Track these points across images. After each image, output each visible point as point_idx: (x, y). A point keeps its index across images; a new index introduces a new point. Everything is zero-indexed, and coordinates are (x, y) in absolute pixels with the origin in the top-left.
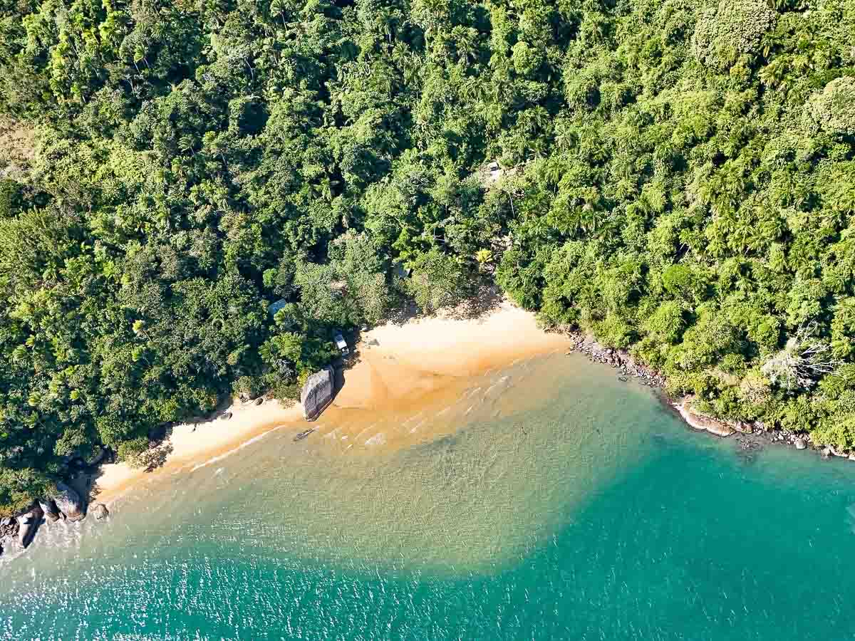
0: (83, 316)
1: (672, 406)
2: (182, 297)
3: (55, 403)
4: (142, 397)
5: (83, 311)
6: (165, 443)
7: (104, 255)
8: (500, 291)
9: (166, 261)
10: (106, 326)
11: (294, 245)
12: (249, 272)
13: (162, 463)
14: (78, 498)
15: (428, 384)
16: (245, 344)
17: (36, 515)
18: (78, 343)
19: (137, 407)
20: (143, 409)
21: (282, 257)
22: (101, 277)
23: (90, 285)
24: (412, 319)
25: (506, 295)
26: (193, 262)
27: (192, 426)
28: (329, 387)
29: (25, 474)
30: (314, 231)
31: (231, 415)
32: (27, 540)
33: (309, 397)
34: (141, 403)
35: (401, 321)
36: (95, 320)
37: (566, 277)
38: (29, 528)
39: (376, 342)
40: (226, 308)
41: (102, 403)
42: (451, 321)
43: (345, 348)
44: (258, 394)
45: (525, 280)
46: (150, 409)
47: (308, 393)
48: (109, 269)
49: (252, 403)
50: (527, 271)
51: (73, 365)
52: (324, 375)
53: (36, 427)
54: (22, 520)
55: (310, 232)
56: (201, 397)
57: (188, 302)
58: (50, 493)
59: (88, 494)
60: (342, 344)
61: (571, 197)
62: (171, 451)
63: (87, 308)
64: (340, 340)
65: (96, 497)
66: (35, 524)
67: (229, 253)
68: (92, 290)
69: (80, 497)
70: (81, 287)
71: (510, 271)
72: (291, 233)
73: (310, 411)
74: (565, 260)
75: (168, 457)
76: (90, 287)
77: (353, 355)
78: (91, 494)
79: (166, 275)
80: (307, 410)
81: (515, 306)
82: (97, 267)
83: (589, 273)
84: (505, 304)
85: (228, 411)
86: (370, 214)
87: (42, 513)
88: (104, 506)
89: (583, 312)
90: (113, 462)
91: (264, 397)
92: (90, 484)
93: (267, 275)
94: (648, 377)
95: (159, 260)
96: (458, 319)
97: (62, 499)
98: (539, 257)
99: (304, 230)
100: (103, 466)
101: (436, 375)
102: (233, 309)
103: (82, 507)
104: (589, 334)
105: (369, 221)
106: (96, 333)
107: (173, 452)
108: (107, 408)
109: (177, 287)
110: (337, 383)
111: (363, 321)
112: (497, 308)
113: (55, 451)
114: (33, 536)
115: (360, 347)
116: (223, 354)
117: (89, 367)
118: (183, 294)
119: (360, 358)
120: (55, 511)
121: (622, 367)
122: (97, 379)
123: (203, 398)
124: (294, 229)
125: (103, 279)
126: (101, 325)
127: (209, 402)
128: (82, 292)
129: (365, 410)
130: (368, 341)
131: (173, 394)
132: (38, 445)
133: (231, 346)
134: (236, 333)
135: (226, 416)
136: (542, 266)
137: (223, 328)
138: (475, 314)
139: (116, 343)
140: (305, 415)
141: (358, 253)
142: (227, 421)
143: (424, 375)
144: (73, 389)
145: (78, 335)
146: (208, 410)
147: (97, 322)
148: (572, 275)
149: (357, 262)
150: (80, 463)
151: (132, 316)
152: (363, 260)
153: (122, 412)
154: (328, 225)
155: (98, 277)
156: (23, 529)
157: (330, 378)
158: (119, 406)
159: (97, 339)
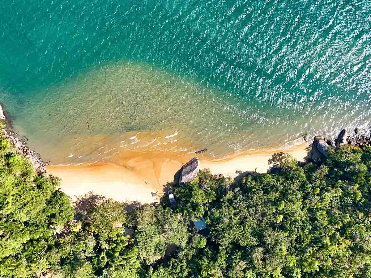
0: (310, 232)
1: (6, 117)
2: (253, 235)
3: (327, 191)
4: (282, 187)
5: (310, 236)
6: (272, 165)
7: (295, 271)
8: (76, 209)
9: (259, 258)
10: (297, 224)
11: (184, 261)
12: (214, 246)
13: (274, 155)
14: (318, 146)
15: (131, 163)
16: (223, 201)
17: (338, 143)
18: (313, 219)
19: (284, 182)
20: (281, 181)
21: (193, 255)
22: (298, 256)
23: (305, 253)
24: (130, 204)
25: (72, 205)
26: (244, 257)
27: (258, 171)
28: (183, 173)
29: (344, 159)
30: (171, 266)
31: (236, 172)
32: (343, 132)
33: (194, 169)
34: (282, 184)
35: (136, 203)
36: (303, 229)
37: (33, 199)
38: (342, 137)
39: (153, 194)
40: (230, 223)
41: (302, 187)
42: (108, 197)
43: (170, 194)
44: (220, 180)
45: (58, 206)
46: (278, 180)
47: (195, 171)
48: (293, 260)
49: (225, 175)
50: (54, 211)
51: (317, 208)
52: (185, 179)
53: (337, 181)
54: (345, 141)
55: (173, 266)
56: (251, 182)
57: (251, 231)
58: (332, 150)
59: (312, 149)
60: (171, 196)
61: (7, 240)
62: (269, 161)
63: (307, 237)
64: (172, 199)
65: (308, 146)
66: (339, 140)
67: (223, 260)
68: (303, 251)
69: (317, 148)
70: (310, 252)
71: (63, 214)
72: (185, 268)
73: (196, 163)
74: (29, 209)
75: (271, 158)
76: (305, 252)
77: (167, 190)
78: (311, 149)
79: (260, 249)
80: (197, 163)
81: (69, 197)
82: (300, 264)
83: (18, 198)
84: (75, 200)
85: (238, 175)
86: (134, 271)
87: (336, 144)
88: (306, 141)
89: (32, 179)
90: (299, 162)
91: (218, 177)
92: (311, 154)
93: (203, 243)
94: (12, 137)
95: (264, 260)
96: (104, 197)
97: (326, 147)
98: (44, 217)
99: (176, 268)
100: (304, 161)
101: (126, 167)
102: (226, 220)
103: (316, 141)
104: (34, 168)
105: (137, 267)
106: (303, 222)
107: (268, 159)
108: (300, 184)
109: (255, 241)
110: (179, 175)
111: (156, 207)
112: (80, 198)
113: (329, 169)
114: (340, 134)
115: (162, 194)
116: (235, 197)
117: (308, 206)
118: (252, 236)
119: (163, 187)
120: (329, 143)
121: (23, 146)
122: (305, 198)
123: (250, 181)
124: (182, 271)
125: (297, 256)
126: (300, 225)
127: (246, 180)
128: (309, 250)
129: (167, 157)
130: (156, 197)
131: (264, 186)
132: (337, 172)
133: (230, 201)
134: (227, 208)
135: (239, 172)
136: (44, 210)
137: (233, 212)
138: (93, 198)
139: (293, 214)
140: (199, 161)
141: (149, 244)
142: (239, 169)
143: (132, 169)
144: (318, 195)
145: (313, 222)
146: (247, 176)
147: (302, 228)
148: (28, 199)
149: (150, 239)
150: (316, 165)
151: (282, 227)
152: (147, 239)
153: (292, 182)
154: (162, 270)
155: (300, 257)
156: (345, 138)
157: (182, 177)
158: (294, 184)
159: (303, 219)
